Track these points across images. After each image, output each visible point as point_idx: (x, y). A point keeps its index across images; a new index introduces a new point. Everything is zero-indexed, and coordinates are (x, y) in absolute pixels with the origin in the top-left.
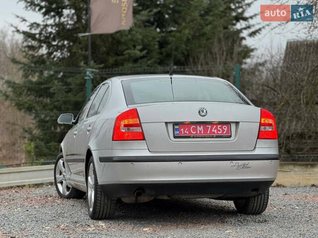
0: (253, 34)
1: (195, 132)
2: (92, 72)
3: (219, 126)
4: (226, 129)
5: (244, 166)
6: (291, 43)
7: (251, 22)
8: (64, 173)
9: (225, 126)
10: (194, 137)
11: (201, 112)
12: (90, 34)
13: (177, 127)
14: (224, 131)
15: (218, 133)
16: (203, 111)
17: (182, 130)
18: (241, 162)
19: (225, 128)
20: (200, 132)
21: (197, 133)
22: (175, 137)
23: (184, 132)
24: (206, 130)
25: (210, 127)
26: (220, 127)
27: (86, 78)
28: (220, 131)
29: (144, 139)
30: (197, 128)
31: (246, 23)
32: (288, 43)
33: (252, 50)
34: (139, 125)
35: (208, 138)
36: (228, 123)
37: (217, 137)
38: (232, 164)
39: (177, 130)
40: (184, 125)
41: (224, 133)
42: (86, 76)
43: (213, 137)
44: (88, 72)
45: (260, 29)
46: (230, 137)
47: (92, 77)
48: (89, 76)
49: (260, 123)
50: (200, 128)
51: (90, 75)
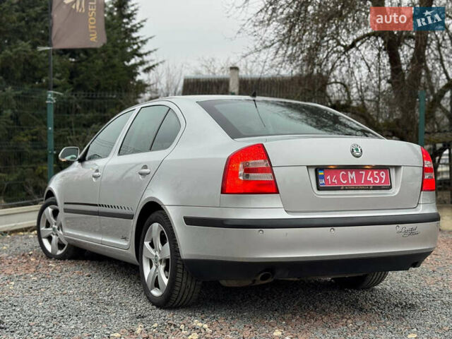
0: (147, 70)
1: (346, 181)
2: (55, 95)
3: (375, 172)
4: (384, 177)
5: (412, 232)
6: (188, 80)
7: (146, 58)
8: (54, 226)
9: (382, 172)
10: (345, 189)
11: (355, 151)
12: (51, 48)
13: (321, 173)
14: (381, 179)
15: (374, 183)
16: (357, 150)
17: (329, 177)
18: (409, 226)
19: (383, 174)
20: (352, 180)
21: (348, 183)
22: (319, 189)
23: (331, 181)
24: (359, 177)
25: (364, 173)
26: (376, 174)
27: (47, 102)
28: (377, 180)
29: (277, 192)
30: (347, 174)
31: (141, 59)
32: (185, 80)
33: (146, 85)
34: (270, 169)
35: (363, 189)
36: (385, 168)
37: (375, 188)
38: (398, 229)
39: (323, 177)
40: (330, 171)
41: (383, 182)
42: (46, 99)
43: (368, 189)
44: (50, 95)
45: (154, 66)
46: (390, 187)
47: (55, 101)
48: (50, 99)
49: (423, 167)
50: (352, 175)
51: (52, 98)
